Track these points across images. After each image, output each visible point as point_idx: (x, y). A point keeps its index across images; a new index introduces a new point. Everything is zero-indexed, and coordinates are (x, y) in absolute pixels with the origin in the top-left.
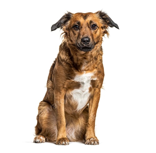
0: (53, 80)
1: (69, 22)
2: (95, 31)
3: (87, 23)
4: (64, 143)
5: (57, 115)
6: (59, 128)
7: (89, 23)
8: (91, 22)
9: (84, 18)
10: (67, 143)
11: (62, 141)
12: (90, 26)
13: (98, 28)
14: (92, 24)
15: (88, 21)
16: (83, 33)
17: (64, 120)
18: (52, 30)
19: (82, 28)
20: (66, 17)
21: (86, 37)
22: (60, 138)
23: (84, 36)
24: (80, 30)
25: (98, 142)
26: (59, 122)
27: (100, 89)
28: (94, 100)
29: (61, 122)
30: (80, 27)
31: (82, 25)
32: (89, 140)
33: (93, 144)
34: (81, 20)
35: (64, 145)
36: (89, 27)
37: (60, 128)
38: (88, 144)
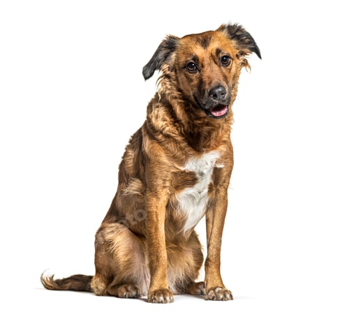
0: (142, 177)
1: (173, 56)
2: (229, 67)
3: (212, 55)
4: (162, 298)
5: (151, 245)
6: (153, 271)
7: (214, 54)
8: (218, 51)
9: (202, 46)
10: (168, 298)
11: (159, 295)
12: (217, 60)
13: (233, 60)
14: (221, 55)
15: (212, 50)
16: (209, 78)
17: (164, 253)
18: (146, 78)
19: (203, 66)
20: (165, 47)
21: (217, 85)
22: (156, 289)
23: (213, 85)
24: (200, 71)
25: (231, 296)
26: (154, 258)
27: (226, 190)
28: (218, 213)
29: (158, 259)
30: (200, 65)
31: (203, 60)
32: (212, 291)
33: (222, 300)
34: (199, 51)
35: (162, 302)
36: (216, 63)
37: (155, 269)
38: (213, 299)
